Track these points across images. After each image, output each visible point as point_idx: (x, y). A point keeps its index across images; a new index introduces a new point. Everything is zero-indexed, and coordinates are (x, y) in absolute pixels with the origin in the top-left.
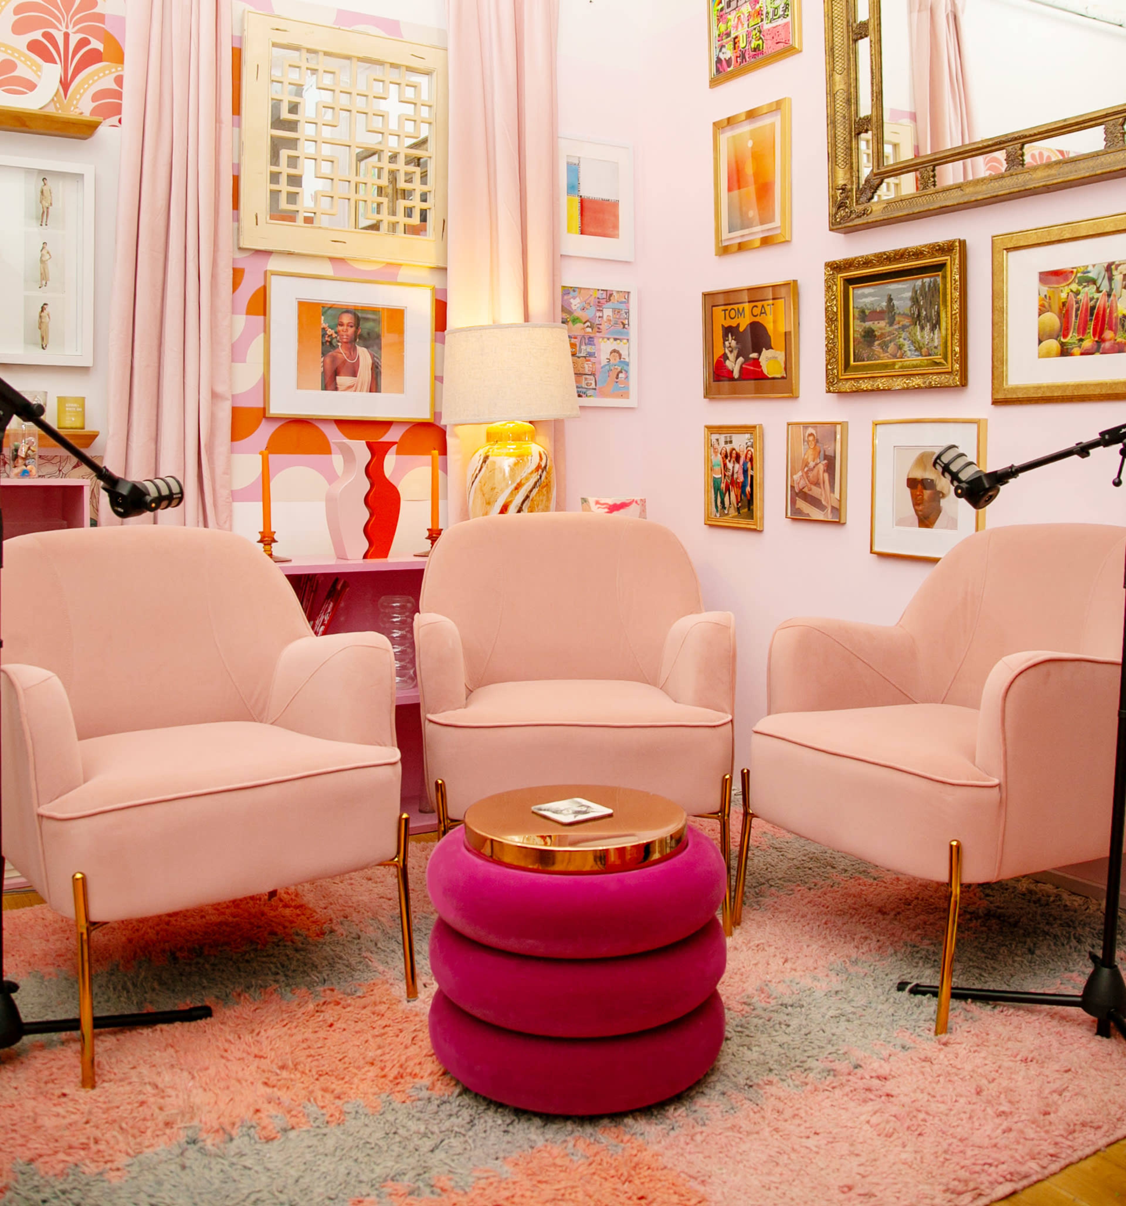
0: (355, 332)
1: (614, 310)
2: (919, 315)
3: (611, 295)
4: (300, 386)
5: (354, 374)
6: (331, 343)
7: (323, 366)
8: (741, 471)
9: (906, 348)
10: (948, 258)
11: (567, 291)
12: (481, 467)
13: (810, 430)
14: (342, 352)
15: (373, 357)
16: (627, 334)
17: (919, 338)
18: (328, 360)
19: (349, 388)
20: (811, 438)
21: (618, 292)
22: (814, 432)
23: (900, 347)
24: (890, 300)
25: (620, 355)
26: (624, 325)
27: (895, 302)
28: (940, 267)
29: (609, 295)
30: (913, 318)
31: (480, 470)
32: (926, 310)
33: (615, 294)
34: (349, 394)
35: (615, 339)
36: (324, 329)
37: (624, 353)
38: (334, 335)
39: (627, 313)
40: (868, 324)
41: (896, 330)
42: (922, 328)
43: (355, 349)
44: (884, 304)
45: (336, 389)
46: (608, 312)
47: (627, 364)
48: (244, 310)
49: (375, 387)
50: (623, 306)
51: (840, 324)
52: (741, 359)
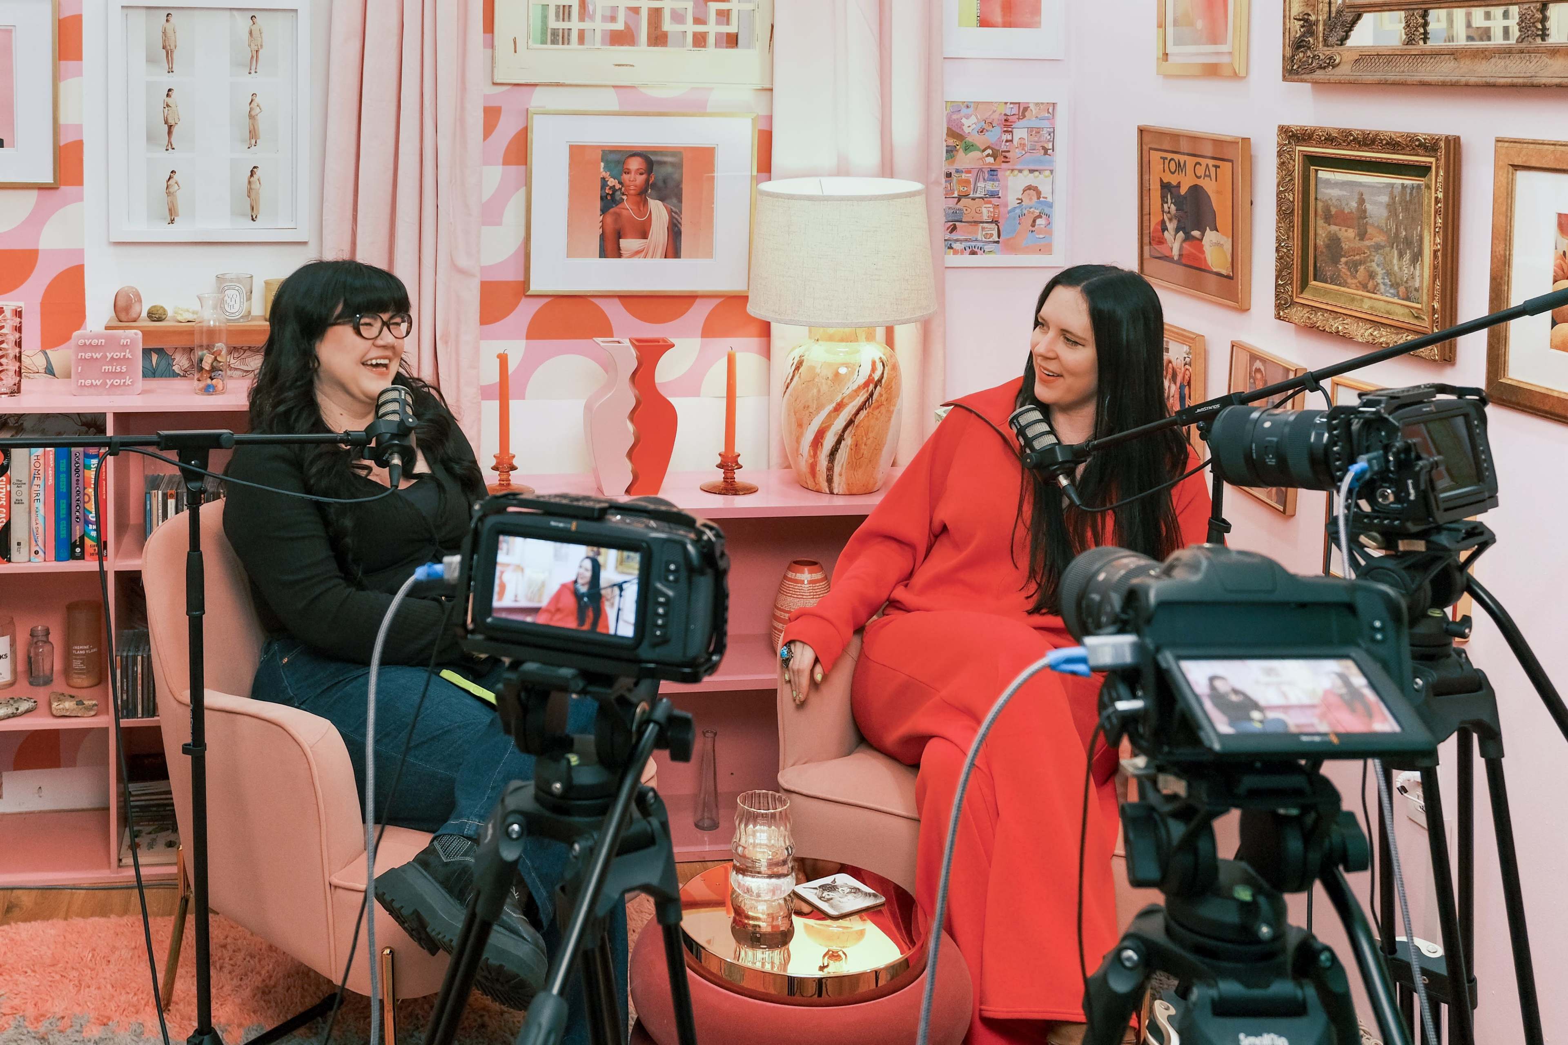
0: (647, 180)
1: (1030, 130)
2: (1397, 234)
3: (1026, 109)
4: (571, 252)
5: (644, 235)
6: (613, 195)
7: (602, 227)
8: (1177, 396)
9: (1379, 279)
10: (1432, 160)
11: (956, 108)
12: (793, 376)
13: (1258, 364)
14: (628, 207)
15: (670, 212)
16: (1051, 162)
17: (1396, 268)
18: (609, 219)
19: (636, 253)
20: (1259, 376)
21: (1037, 104)
22: (1262, 368)
23: (1372, 275)
24: (1361, 201)
25: (1039, 194)
26: (1046, 150)
27: (1368, 206)
28: (1422, 171)
29: (1023, 110)
30: (1389, 236)
31: (792, 379)
32: (1406, 230)
33: (1032, 107)
34: (637, 261)
35: (1032, 171)
36: (603, 179)
37: (1045, 190)
38: (618, 186)
39: (1052, 133)
40: (1334, 228)
41: (1369, 247)
42: (1401, 255)
43: (646, 202)
44: (1354, 205)
45: (620, 256)
46: (1020, 133)
47: (1051, 205)
48: (501, 161)
49: (674, 250)
50: (1045, 124)
51: (1297, 220)
52: (1181, 234)
